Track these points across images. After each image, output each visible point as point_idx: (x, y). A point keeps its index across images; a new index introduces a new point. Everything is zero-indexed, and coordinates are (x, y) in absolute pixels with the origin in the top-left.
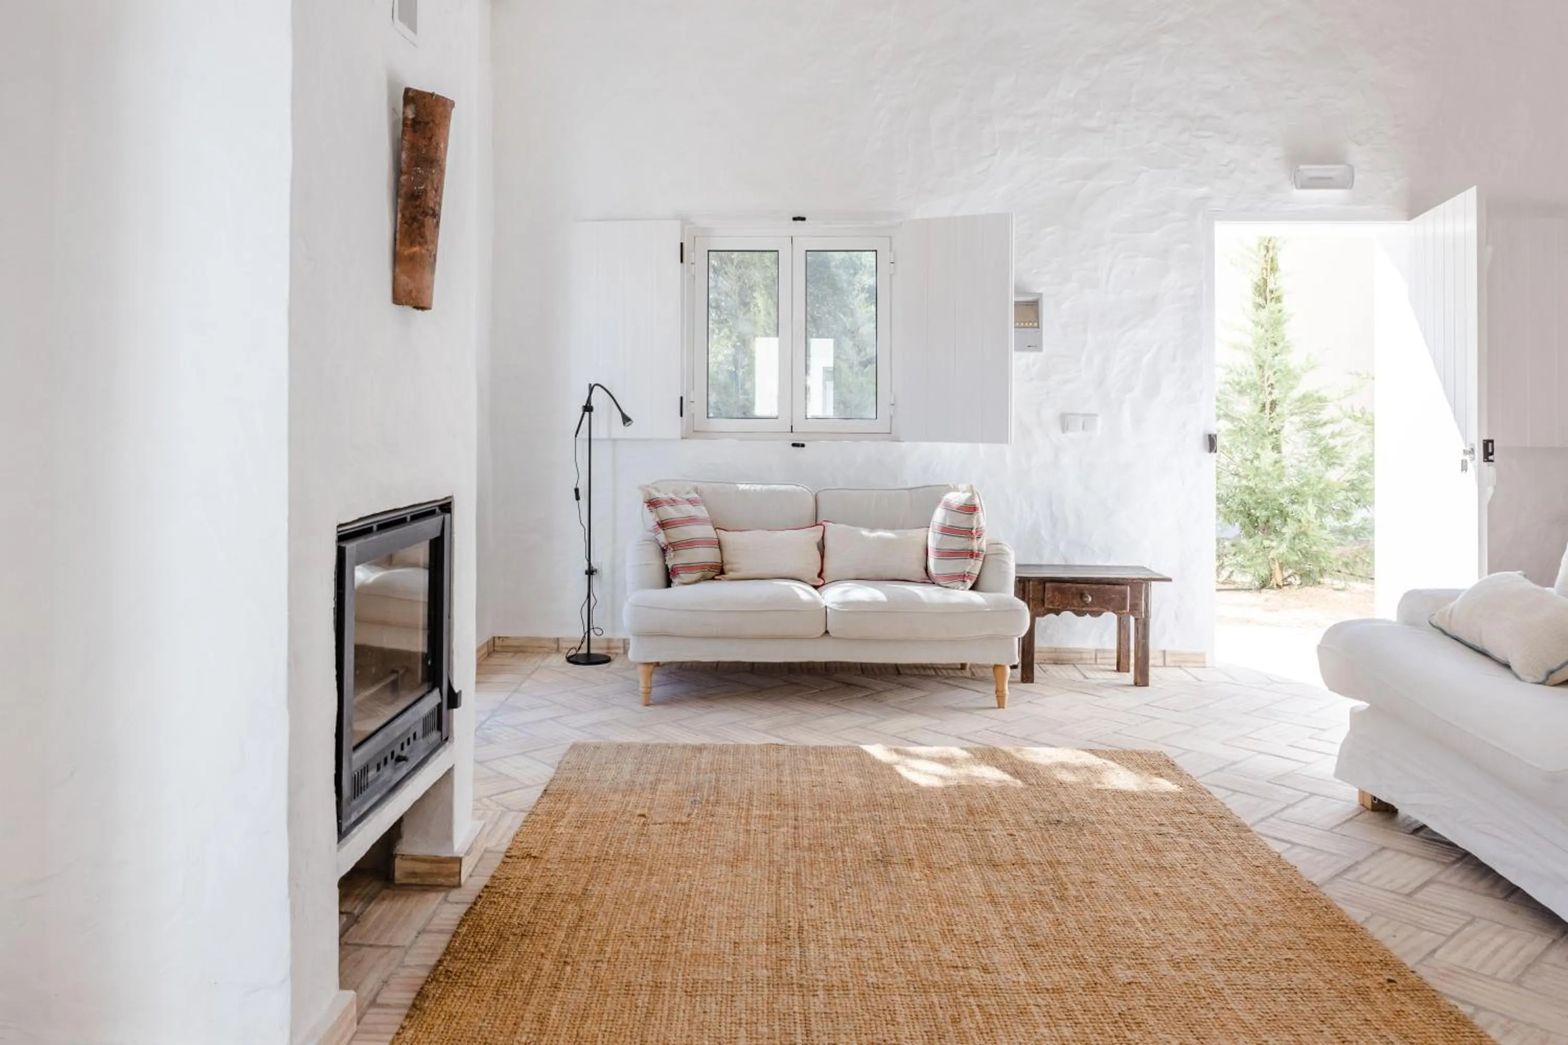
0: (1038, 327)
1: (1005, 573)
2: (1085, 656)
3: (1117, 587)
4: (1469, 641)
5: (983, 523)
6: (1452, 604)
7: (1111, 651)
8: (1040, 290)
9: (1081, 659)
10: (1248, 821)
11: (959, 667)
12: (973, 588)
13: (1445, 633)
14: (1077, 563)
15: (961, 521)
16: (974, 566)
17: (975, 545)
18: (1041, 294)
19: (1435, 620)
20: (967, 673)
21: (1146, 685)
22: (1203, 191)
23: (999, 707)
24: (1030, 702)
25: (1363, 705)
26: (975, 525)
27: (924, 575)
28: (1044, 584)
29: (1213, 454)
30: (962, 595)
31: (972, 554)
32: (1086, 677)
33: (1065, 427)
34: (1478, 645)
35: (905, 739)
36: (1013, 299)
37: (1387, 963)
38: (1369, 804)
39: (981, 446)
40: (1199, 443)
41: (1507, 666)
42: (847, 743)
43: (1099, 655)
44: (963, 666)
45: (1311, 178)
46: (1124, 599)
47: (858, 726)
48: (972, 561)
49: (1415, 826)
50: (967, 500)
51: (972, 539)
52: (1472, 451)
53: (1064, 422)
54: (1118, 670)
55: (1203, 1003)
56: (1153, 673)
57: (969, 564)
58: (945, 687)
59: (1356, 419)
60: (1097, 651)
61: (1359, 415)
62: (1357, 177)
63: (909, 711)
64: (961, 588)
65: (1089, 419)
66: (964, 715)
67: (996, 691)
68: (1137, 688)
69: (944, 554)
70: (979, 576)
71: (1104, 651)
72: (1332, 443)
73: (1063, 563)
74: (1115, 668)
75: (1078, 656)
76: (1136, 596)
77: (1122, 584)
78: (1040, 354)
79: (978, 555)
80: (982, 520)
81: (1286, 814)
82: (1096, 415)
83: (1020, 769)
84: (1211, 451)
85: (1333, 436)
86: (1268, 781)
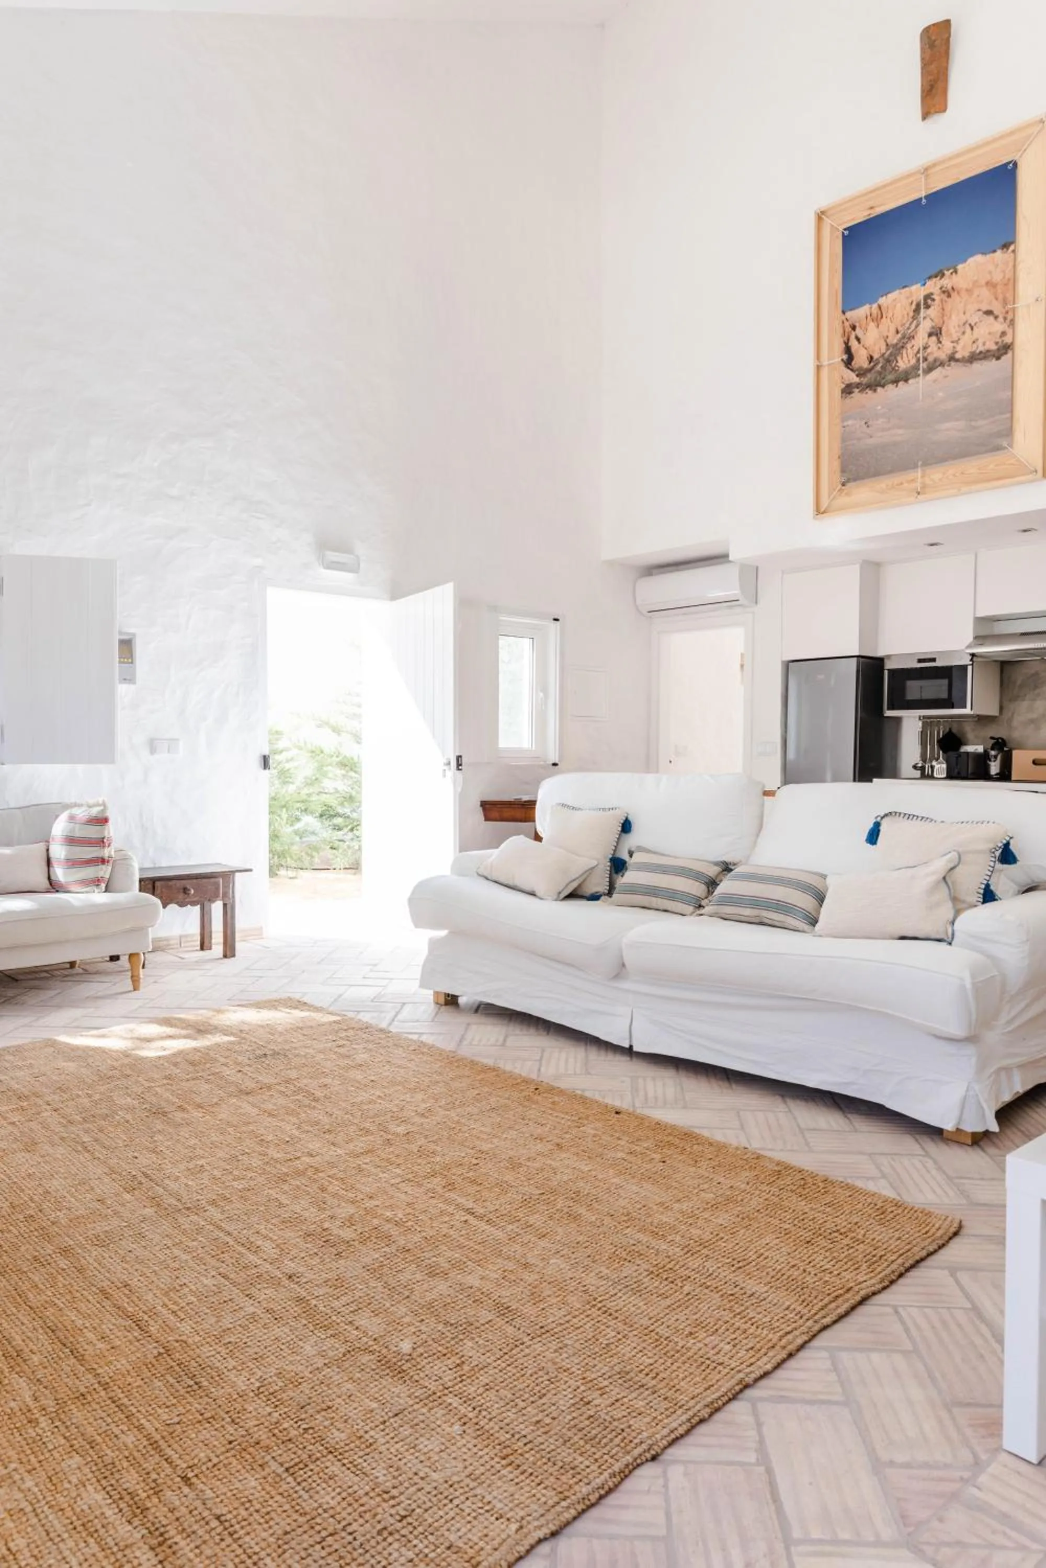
0: (132, 663)
1: (133, 874)
2: (172, 942)
3: (213, 880)
4: (506, 882)
5: (112, 834)
6: (491, 859)
7: (193, 935)
8: (132, 630)
9: (169, 945)
10: (384, 1025)
11: (68, 966)
12: (107, 890)
13: (487, 879)
14: (164, 865)
15: (92, 832)
16: (104, 871)
17: (106, 853)
18: (134, 635)
19: (481, 871)
20: (77, 970)
21: (234, 956)
22: (258, 561)
23: (135, 990)
24: (155, 982)
25: (443, 933)
26: (106, 834)
27: (49, 886)
28: (154, 883)
29: (267, 771)
30: (99, 897)
31: (103, 861)
32: (183, 958)
33: (153, 751)
34: (510, 883)
35: (78, 1027)
36: (117, 637)
37: (526, 1081)
38: (442, 1000)
39: (80, 768)
40: (257, 763)
41: (533, 894)
42: (30, 1040)
43: (183, 940)
44: (72, 964)
45: (333, 562)
46: (217, 889)
47: (23, 1026)
48: (104, 867)
49: (475, 1006)
50: (99, 812)
51: (104, 847)
52: (449, 764)
53: (152, 746)
54: (202, 948)
55: (456, 1131)
56: (239, 946)
57: (102, 869)
58: (70, 983)
59: (300, 748)
60: (181, 937)
61: (302, 744)
62: (362, 565)
63: (59, 1007)
64: (96, 890)
65: (172, 744)
66: (108, 1001)
67: (132, 977)
68: (226, 960)
69: (73, 863)
70: (109, 879)
71: (186, 936)
72: (287, 766)
73: (152, 866)
74: (199, 948)
75: (165, 943)
76: (226, 887)
77: (215, 877)
78: (132, 687)
79: (108, 862)
80: (111, 831)
81: (400, 1017)
82: (177, 740)
83: (201, 1028)
84: (265, 768)
85: (287, 761)
86: (372, 1001)
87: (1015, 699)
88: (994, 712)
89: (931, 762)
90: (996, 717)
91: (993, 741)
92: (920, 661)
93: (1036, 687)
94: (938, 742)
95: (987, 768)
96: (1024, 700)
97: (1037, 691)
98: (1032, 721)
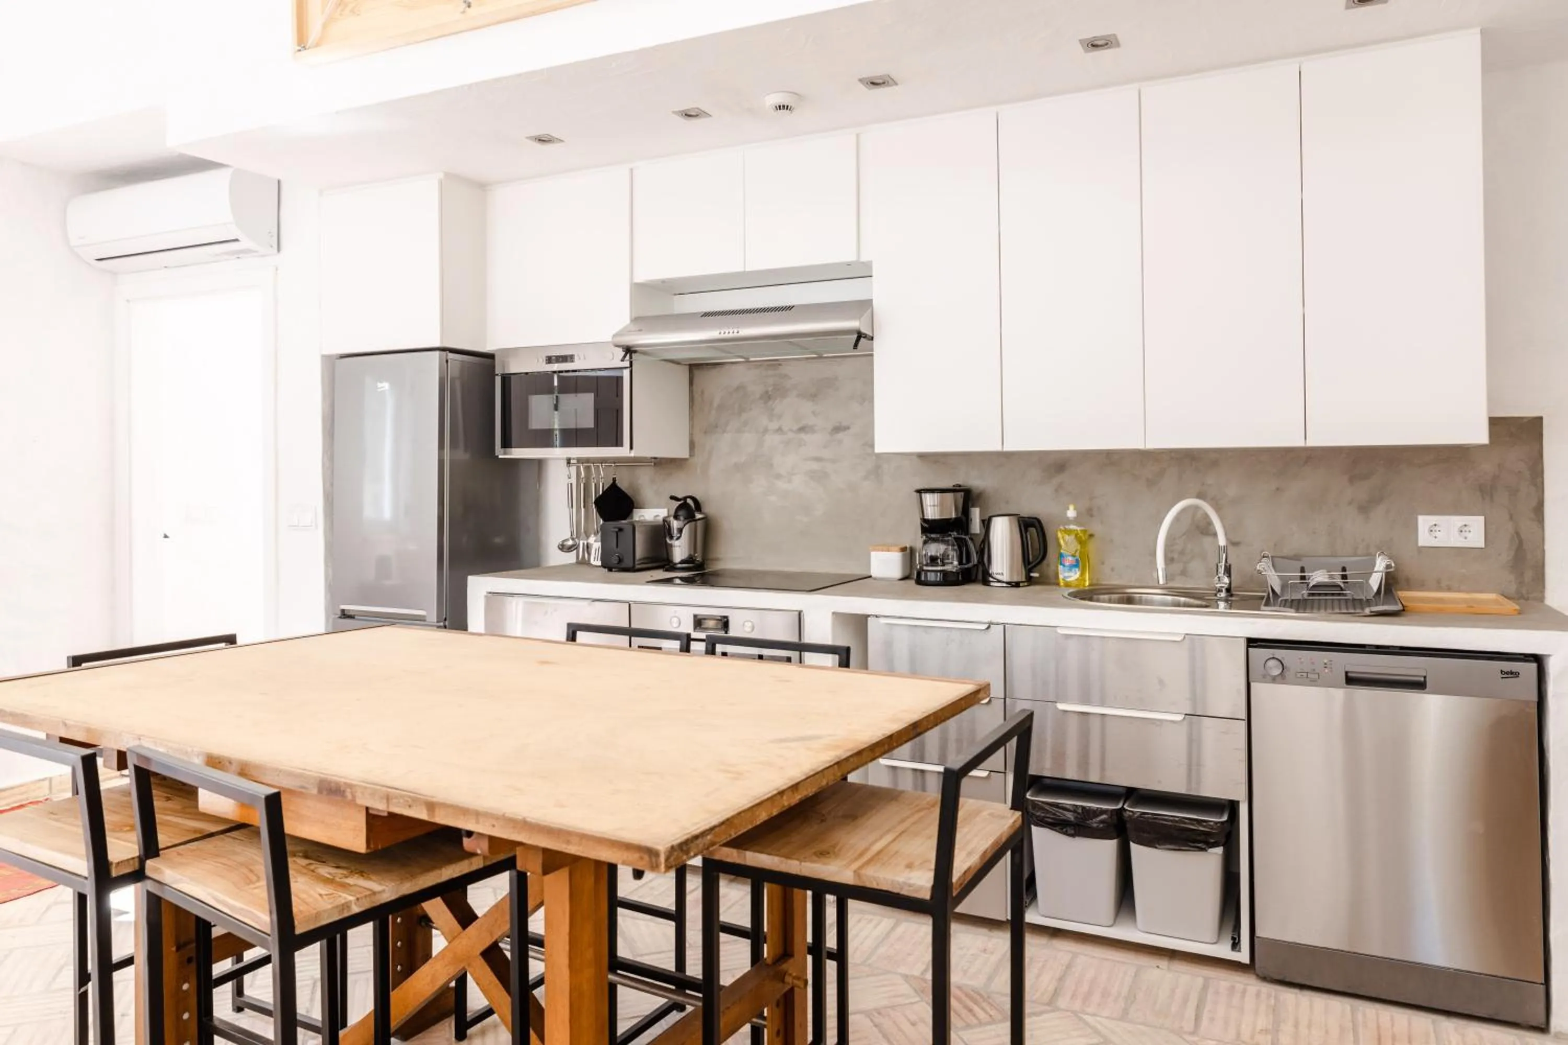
87: (712, 429)
88: (683, 453)
89: (588, 537)
90: (685, 460)
91: (677, 504)
92: (549, 360)
93: (742, 410)
94: (596, 503)
95: (668, 549)
96: (724, 431)
97: (744, 416)
98: (738, 467)
